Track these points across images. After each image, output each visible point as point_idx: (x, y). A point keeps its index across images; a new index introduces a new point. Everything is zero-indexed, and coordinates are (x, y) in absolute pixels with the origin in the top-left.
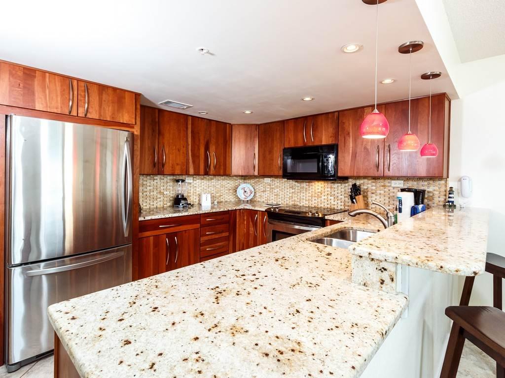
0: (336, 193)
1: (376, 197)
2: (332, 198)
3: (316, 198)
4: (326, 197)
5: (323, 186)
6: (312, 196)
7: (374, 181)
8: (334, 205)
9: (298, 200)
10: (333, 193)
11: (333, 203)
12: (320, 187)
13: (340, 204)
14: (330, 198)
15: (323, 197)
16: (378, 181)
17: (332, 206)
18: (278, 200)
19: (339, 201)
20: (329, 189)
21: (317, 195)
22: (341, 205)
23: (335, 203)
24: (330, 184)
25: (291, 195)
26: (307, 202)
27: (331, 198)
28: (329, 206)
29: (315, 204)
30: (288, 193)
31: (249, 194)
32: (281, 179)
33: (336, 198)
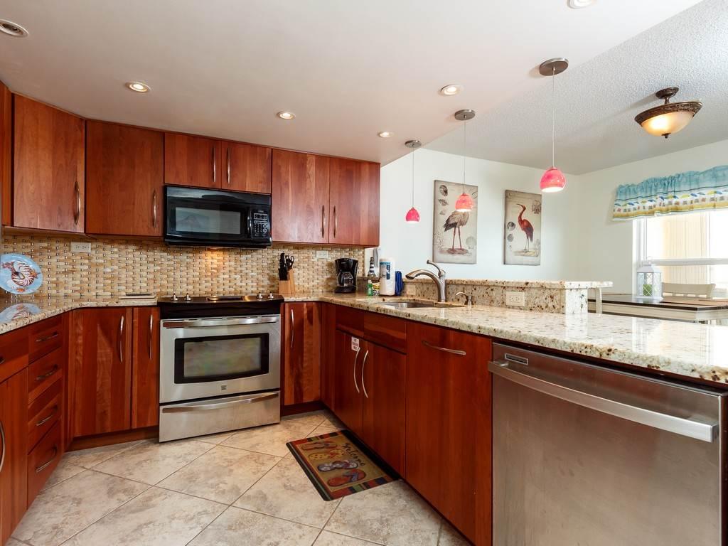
0: (243, 269)
1: (298, 272)
2: (238, 277)
3: (209, 279)
4: (227, 276)
5: (221, 258)
6: (200, 276)
7: (296, 251)
8: (241, 287)
9: (172, 285)
10: (239, 269)
11: (239, 284)
12: (215, 261)
13: (250, 284)
14: (233, 276)
15: (222, 276)
16: (301, 251)
17: (239, 289)
18: (116, 288)
19: (249, 281)
20: (233, 263)
21: (210, 274)
22: (252, 287)
23: (244, 284)
24: (234, 256)
25: (151, 276)
26: (191, 287)
27: (236, 276)
28: (233, 290)
29: (206, 290)
30: (144, 274)
31: (28, 278)
32: (122, 247)
33: (245, 276)
